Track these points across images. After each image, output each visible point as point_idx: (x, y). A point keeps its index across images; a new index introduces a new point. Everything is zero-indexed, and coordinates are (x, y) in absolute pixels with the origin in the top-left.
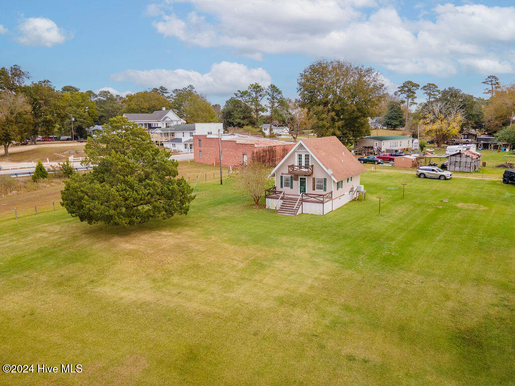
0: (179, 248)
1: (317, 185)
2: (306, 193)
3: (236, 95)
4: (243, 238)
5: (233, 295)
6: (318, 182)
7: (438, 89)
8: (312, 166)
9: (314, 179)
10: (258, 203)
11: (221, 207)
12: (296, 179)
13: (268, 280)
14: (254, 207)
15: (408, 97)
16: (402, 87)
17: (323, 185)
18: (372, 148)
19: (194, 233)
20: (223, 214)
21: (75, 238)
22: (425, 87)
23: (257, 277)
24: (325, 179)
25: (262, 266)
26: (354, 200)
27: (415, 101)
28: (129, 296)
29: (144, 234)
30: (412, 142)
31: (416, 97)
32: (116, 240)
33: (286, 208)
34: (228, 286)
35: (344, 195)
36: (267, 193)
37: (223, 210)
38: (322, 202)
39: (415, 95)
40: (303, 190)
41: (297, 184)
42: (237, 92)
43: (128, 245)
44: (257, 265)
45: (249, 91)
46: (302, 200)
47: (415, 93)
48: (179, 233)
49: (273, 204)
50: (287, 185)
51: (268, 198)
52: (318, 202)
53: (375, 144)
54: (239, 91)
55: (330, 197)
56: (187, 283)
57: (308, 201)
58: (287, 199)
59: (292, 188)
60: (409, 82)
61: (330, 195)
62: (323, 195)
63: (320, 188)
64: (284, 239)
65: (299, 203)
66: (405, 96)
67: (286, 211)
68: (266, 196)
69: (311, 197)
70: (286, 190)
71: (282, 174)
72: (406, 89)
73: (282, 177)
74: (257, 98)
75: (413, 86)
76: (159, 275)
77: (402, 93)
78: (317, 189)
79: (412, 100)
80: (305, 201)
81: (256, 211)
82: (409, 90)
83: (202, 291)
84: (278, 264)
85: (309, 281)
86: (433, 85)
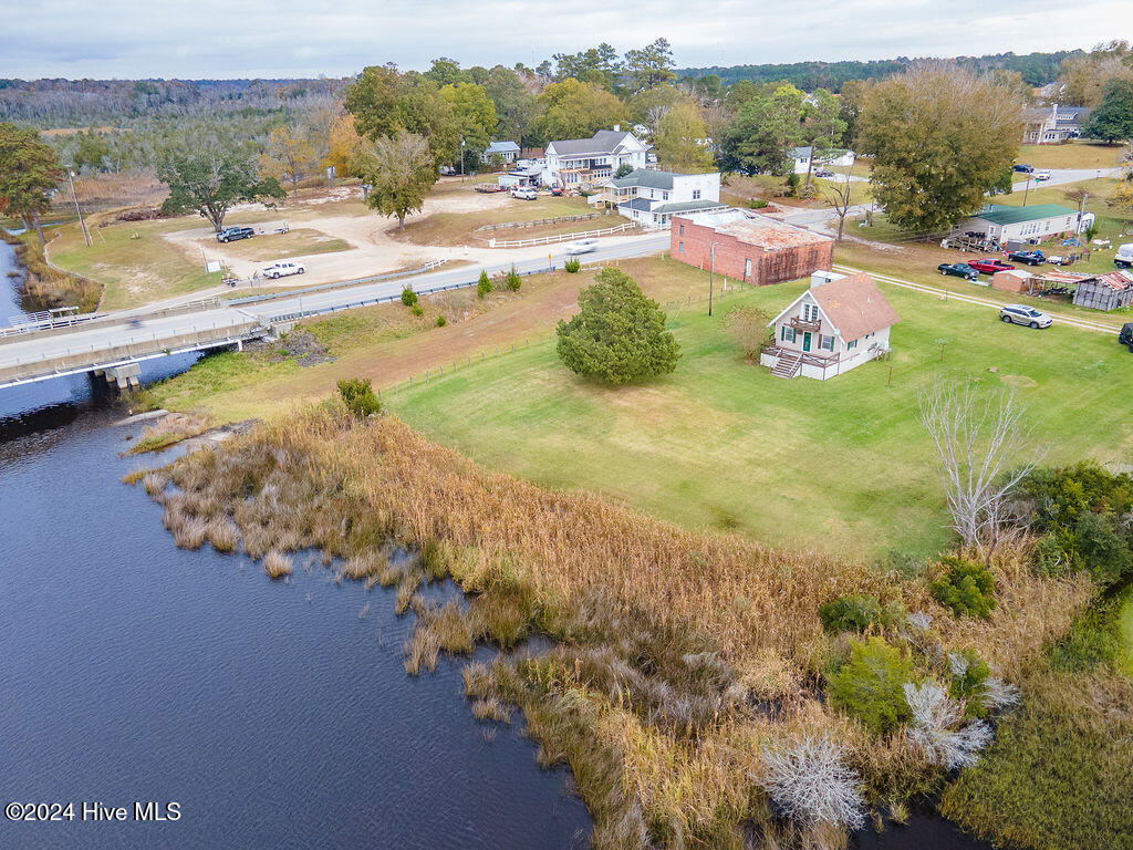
0: (667, 408)
1: (823, 343)
2: (810, 351)
4: (729, 403)
5: (713, 454)
6: (825, 340)
8: (820, 321)
9: (820, 336)
10: (753, 358)
11: (707, 358)
12: (800, 334)
13: (742, 445)
14: (746, 362)
17: (829, 343)
18: (982, 236)
19: (680, 394)
20: (709, 370)
21: (570, 390)
23: (735, 442)
24: (833, 337)
25: (741, 434)
26: (875, 359)
28: (635, 447)
29: (633, 390)
30: (1078, 220)
32: (608, 394)
33: (781, 369)
34: (710, 447)
35: (858, 355)
37: (711, 364)
38: (823, 366)
40: (807, 348)
41: (800, 339)
43: (620, 402)
44: (737, 432)
46: (802, 361)
48: (665, 392)
49: (768, 360)
50: (788, 338)
51: (764, 353)
52: (819, 366)
53: (990, 229)
55: (836, 359)
56: (677, 442)
57: (808, 363)
58: (785, 358)
59: (794, 342)
61: (837, 357)
62: (826, 359)
63: (826, 346)
64: (768, 408)
65: (797, 364)
67: (781, 372)
68: (762, 351)
69: (812, 359)
70: (788, 344)
71: (785, 324)
73: (783, 328)
76: (654, 432)
78: (823, 347)
80: (805, 363)
81: (747, 368)
83: (690, 448)
84: (756, 433)
85: (777, 450)
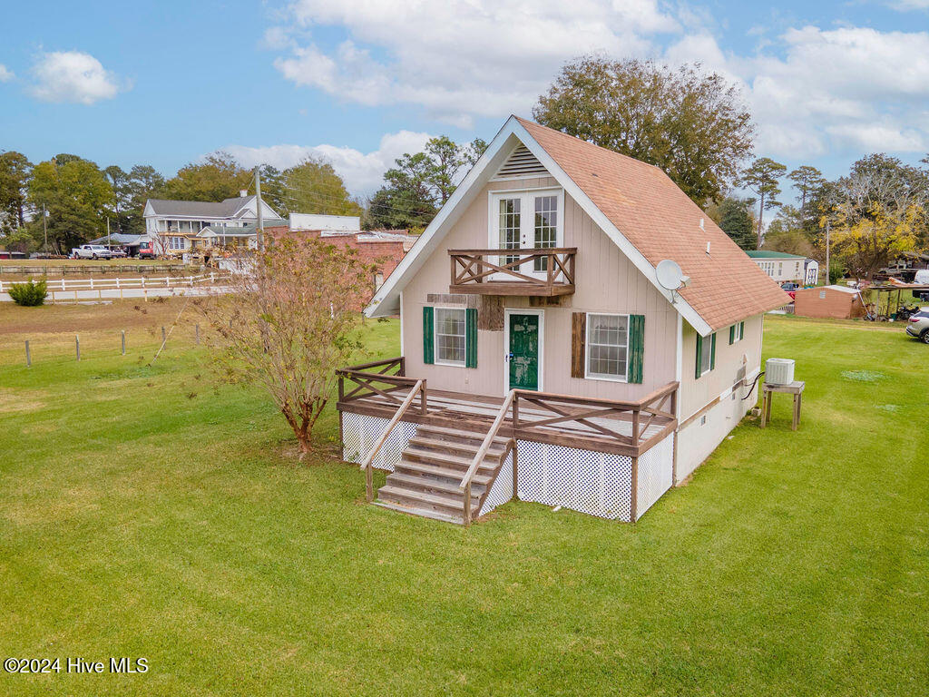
1: (594, 349)
2: (541, 390)
3: (399, 162)
6: (602, 334)
7: (822, 177)
8: (572, 254)
9: (578, 320)
12: (494, 325)
14: (289, 453)
15: (763, 190)
16: (750, 171)
17: (624, 349)
22: (795, 173)
24: (638, 322)
26: (745, 423)
27: (778, 198)
30: (805, 269)
31: (780, 191)
33: (425, 474)
35: (717, 401)
36: (350, 386)
38: (629, 447)
39: (778, 187)
40: (523, 377)
41: (495, 345)
42: (401, 157)
45: (427, 153)
46: (517, 431)
47: (777, 183)
50: (450, 350)
51: (353, 410)
52: (604, 448)
54: (407, 156)
55: (667, 415)
57: (543, 439)
58: (438, 423)
59: (472, 363)
60: (766, 161)
61: (666, 408)
62: (636, 409)
63: (609, 364)
65: (494, 444)
66: (756, 188)
67: (421, 488)
68: (346, 403)
69: (567, 417)
70: (447, 374)
71: (431, 298)
72: (759, 175)
73: (428, 312)
74: (443, 168)
75: (774, 168)
77: (749, 184)
78: (594, 369)
79: (772, 196)
80: (532, 438)
82: (765, 178)
86: (813, 169)
